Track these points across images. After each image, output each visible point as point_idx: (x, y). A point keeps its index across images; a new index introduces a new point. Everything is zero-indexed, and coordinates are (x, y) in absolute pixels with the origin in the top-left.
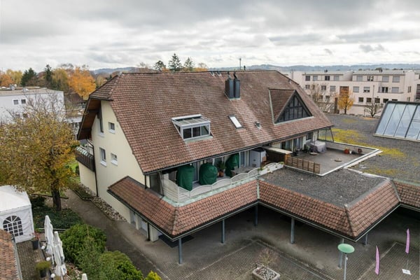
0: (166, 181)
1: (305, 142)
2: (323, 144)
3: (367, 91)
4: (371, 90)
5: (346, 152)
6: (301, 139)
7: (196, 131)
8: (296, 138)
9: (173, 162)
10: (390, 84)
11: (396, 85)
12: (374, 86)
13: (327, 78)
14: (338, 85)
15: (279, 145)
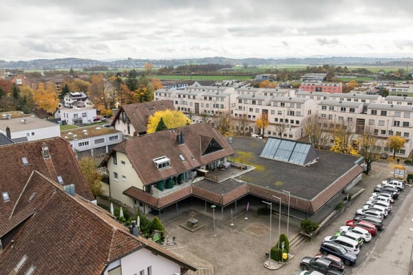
0: (153, 188)
1: (219, 163)
2: (229, 164)
3: (280, 113)
4: (283, 113)
5: (240, 168)
6: (217, 162)
7: (164, 165)
8: (214, 162)
9: (156, 180)
10: (295, 109)
11: (299, 110)
12: (285, 110)
13: (254, 102)
14: (261, 108)
15: (204, 167)
